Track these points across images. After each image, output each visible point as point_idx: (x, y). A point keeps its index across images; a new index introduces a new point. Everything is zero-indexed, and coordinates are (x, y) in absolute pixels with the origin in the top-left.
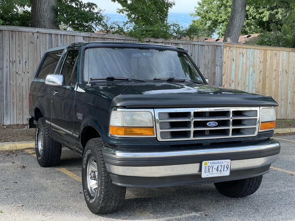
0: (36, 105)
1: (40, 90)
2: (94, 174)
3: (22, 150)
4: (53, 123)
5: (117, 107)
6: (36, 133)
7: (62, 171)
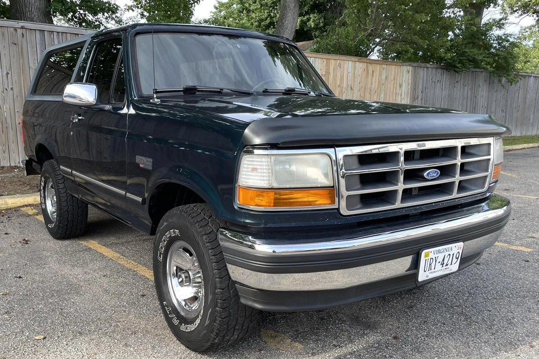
0: (39, 139)
1: (34, 113)
2: (187, 275)
3: (17, 209)
4: (76, 170)
5: (255, 146)
6: (41, 184)
7: (92, 247)
